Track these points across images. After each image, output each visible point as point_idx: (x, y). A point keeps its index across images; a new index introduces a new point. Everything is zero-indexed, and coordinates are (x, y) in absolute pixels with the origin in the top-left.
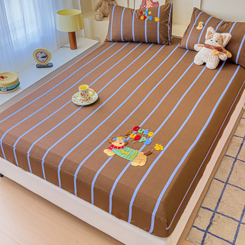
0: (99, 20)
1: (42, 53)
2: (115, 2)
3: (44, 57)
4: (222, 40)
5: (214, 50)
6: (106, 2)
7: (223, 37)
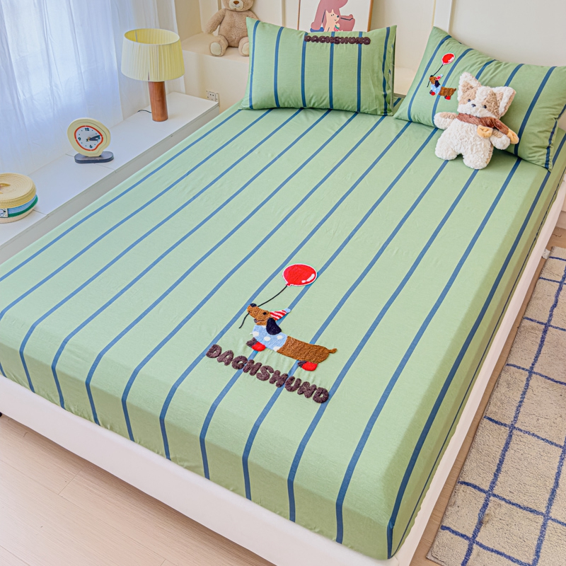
0: (218, 54)
1: (90, 129)
2: (254, 13)
3: (93, 139)
4: (496, 103)
5: (480, 126)
6: (234, 14)
7: (498, 95)
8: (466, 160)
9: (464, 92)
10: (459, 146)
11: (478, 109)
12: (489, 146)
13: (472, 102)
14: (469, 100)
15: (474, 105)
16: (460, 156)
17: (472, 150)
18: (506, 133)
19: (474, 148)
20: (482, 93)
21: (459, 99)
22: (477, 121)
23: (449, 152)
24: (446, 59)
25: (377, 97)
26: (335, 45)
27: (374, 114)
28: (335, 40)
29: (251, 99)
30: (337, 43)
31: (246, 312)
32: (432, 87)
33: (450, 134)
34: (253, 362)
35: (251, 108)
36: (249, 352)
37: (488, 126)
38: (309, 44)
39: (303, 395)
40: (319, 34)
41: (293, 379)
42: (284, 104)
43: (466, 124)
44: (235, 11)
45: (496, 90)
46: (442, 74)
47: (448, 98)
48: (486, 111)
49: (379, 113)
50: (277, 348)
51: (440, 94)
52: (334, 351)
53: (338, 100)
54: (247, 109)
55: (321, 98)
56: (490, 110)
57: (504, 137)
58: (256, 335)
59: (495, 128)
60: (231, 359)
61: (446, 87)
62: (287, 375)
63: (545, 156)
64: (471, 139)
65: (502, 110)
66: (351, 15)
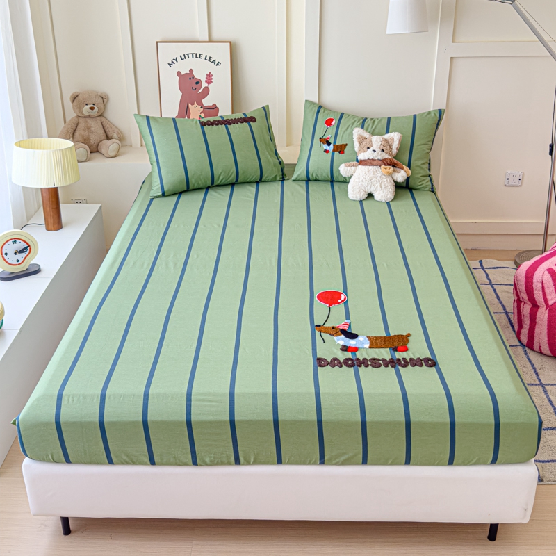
4: (390, 147)
5: (383, 166)
6: (89, 120)
7: (389, 141)
8: (377, 196)
9: (360, 143)
10: (369, 187)
11: (378, 153)
12: (393, 182)
13: (371, 149)
14: (368, 148)
15: (374, 151)
16: (370, 196)
17: (381, 187)
18: (403, 168)
19: (383, 184)
20: (376, 141)
21: (356, 149)
22: (380, 162)
23: (362, 193)
24: (329, 122)
25: (275, 165)
26: (229, 126)
27: (274, 180)
28: (227, 122)
29: (162, 187)
30: (230, 124)
31: (317, 333)
32: (325, 147)
33: (359, 178)
34: (358, 359)
35: (164, 195)
36: (349, 355)
37: (389, 165)
38: (206, 128)
39: (416, 366)
40: (212, 119)
41: (399, 360)
42: (194, 185)
43: (371, 167)
44: (89, 117)
45: (386, 136)
46: (330, 135)
47: (341, 152)
48: (384, 154)
49: (278, 178)
50: (367, 346)
51: (334, 151)
52: (409, 335)
53: (243, 173)
54: (159, 197)
55: (229, 173)
56: (386, 153)
57: (402, 172)
58: (342, 343)
59: (393, 166)
60: (340, 363)
61: (337, 144)
62: (392, 359)
63: (429, 183)
64: (379, 178)
65: (395, 151)
66: (214, 105)
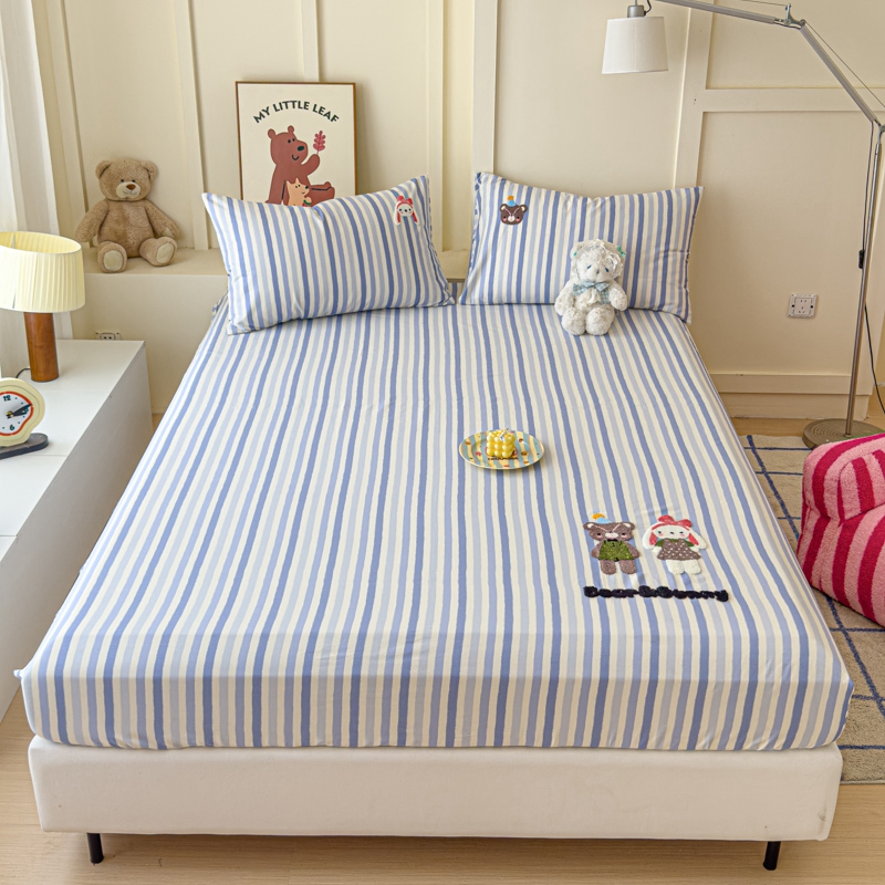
0: (118, 268)
1: (12, 396)
2: (151, 202)
3: (19, 412)
